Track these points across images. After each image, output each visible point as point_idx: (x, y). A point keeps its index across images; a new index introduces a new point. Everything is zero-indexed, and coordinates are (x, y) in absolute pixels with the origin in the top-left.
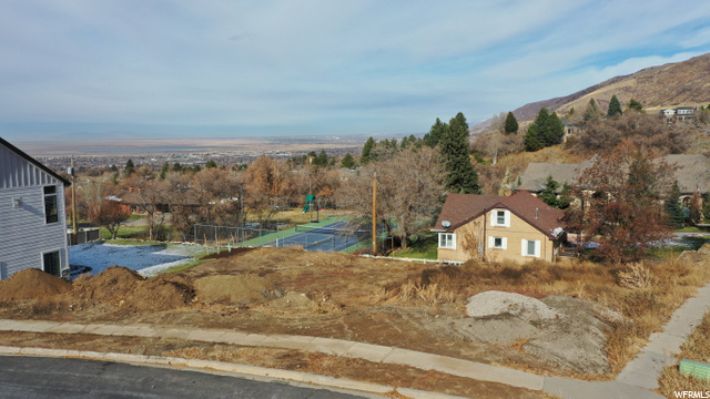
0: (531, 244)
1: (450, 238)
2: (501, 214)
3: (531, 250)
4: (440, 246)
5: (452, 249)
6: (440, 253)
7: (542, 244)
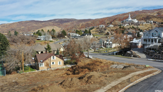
0: (60, 62)
1: (42, 64)
2: (53, 57)
3: (60, 63)
4: (40, 67)
5: (43, 67)
6: (40, 68)
7: (62, 62)
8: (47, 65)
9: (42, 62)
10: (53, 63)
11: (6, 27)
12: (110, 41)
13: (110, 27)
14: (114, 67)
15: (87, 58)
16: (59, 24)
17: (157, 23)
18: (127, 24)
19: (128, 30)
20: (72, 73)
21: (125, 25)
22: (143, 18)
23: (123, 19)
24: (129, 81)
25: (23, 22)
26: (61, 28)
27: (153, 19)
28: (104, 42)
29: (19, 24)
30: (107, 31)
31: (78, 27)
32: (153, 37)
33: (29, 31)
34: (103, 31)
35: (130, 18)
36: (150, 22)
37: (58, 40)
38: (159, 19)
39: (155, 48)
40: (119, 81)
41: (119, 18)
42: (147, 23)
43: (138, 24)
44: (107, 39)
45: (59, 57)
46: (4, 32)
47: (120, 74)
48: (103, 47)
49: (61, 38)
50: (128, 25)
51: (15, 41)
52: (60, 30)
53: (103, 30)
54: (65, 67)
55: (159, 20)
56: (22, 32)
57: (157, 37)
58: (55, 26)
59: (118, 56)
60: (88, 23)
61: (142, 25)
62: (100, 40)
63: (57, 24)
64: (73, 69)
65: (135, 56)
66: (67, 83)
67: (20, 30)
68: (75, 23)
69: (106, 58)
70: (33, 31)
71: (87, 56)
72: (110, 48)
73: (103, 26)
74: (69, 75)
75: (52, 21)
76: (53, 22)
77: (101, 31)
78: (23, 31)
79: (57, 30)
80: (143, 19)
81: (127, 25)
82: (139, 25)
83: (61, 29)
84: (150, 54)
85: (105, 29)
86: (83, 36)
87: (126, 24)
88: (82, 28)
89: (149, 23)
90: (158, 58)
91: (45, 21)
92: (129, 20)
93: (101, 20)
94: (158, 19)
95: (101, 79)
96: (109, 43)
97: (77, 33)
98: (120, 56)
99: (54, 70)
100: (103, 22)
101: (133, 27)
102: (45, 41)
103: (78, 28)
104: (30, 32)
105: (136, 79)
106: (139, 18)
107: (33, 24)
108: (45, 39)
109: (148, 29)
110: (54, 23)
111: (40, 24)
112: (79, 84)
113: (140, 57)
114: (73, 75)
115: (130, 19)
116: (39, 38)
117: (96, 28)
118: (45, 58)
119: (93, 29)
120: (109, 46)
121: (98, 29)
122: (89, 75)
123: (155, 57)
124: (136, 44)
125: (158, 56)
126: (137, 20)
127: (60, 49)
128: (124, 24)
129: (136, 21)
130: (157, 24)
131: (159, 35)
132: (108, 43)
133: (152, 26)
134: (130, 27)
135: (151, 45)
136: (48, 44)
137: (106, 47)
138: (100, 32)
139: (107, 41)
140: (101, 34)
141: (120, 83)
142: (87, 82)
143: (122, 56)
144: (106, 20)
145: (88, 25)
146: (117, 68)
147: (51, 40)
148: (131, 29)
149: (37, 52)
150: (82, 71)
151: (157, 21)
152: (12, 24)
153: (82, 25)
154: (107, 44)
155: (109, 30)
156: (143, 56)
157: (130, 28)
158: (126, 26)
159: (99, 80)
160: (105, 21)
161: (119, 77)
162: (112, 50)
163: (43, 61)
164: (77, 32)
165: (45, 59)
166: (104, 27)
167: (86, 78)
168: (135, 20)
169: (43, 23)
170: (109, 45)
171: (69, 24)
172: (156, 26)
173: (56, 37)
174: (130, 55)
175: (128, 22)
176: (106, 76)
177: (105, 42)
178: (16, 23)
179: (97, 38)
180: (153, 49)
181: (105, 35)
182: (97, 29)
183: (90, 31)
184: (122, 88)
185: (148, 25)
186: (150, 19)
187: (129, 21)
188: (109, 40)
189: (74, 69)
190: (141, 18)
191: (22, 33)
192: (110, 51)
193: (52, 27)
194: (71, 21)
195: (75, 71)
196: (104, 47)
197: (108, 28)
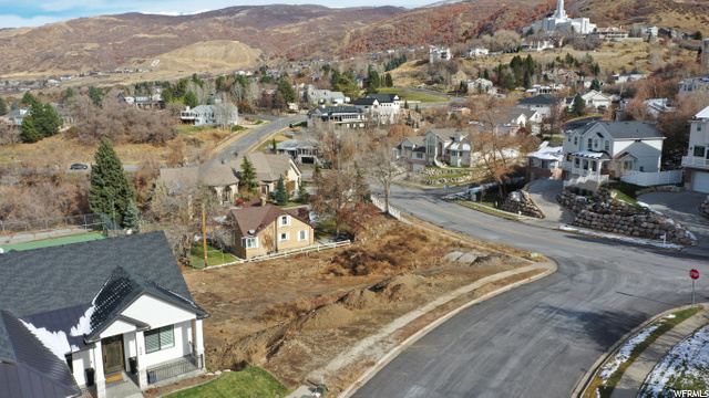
0: (303, 234)
1: (253, 240)
2: (285, 218)
3: (303, 237)
4: (247, 248)
5: (256, 248)
6: (248, 252)
7: (309, 231)
8: (269, 242)
9: (254, 235)
10: (284, 236)
11: (14, 44)
12: (465, 141)
13: (475, 58)
14: (454, 259)
15: (383, 218)
16: (251, 28)
17: (674, 35)
18: (545, 43)
19: (549, 73)
20: (347, 270)
21: (539, 49)
22: (619, 10)
23: (534, 13)
24: (472, 295)
25: (91, 24)
26: (258, 52)
27: (662, 15)
28: (441, 145)
29: (71, 30)
30: (460, 77)
31: (334, 48)
32: (591, 150)
33: (119, 63)
34: (442, 79)
35: (562, 11)
36: (644, 30)
37: (265, 122)
38: (687, 15)
39: (589, 188)
40: (454, 295)
41: (517, 7)
42: (630, 36)
43: (591, 43)
44: (452, 132)
45: (297, 213)
46: (9, 67)
47: (461, 279)
48: (438, 163)
49: (275, 111)
50: (552, 46)
51: (99, 131)
52: (258, 60)
53: (443, 73)
54: (318, 246)
55: (688, 18)
56: (90, 69)
57: (600, 155)
58: (234, 38)
59: (481, 205)
60: (382, 30)
61: (611, 46)
62: (428, 137)
63: (242, 29)
64: (348, 258)
65: (530, 213)
66: (354, 300)
67: (79, 56)
68: (322, 28)
69: (441, 216)
70: (140, 62)
71: (383, 208)
72: (463, 166)
73: (444, 55)
74: (342, 275)
75: (219, 18)
76: (224, 22)
77: (436, 77)
78: (95, 66)
79: (245, 60)
80: (621, 15)
81: (544, 47)
82: (597, 46)
83: (261, 56)
84: (574, 207)
85: (452, 69)
86: (362, 107)
87: (542, 41)
88: (352, 50)
89: (641, 39)
90: (588, 223)
91: (189, 17)
92: (557, 21)
93: (436, 16)
94: (683, 17)
95: (419, 291)
96: (460, 147)
97: (335, 89)
98: (488, 207)
99: (291, 257)
100: (445, 26)
101: (570, 59)
102: (215, 127)
103: (337, 50)
104: (124, 66)
105: (487, 292)
106: (601, 10)
107: (135, 29)
108: (214, 121)
109: (631, 64)
110: (229, 25)
111: (166, 31)
112: (376, 301)
113: (544, 217)
114: (352, 278)
115: (562, 18)
116: (188, 115)
117: (414, 62)
118: (260, 222)
119: (401, 63)
120: (459, 161)
121: (424, 66)
122: (393, 284)
123: (581, 221)
124: (545, 162)
125: (588, 218)
126: (592, 22)
127: (286, 173)
128: (535, 40)
129: (585, 26)
130: (674, 41)
131: (607, 148)
132: (455, 147)
133: (651, 52)
134: (558, 59)
135: (581, 180)
136: (245, 160)
137: (448, 164)
138: (430, 78)
139: (453, 139)
140: (436, 89)
141: (453, 300)
142: (391, 297)
143: (495, 207)
144: (461, 15)
145: (379, 39)
146: (460, 260)
147: (236, 123)
148: (562, 66)
149: (212, 189)
150: (375, 267)
151: (679, 23)
152: (41, 29)
153: (353, 38)
154: (454, 152)
155: (467, 73)
156: (554, 211)
157: (557, 63)
158: (541, 51)
159: (413, 294)
160: (454, 19)
161: (454, 288)
162: (469, 178)
163: (257, 231)
164: (337, 83)
165: (262, 226)
166: (449, 57)
167: (388, 289)
168: (581, 22)
169: (181, 27)
170: (461, 155)
171: (293, 29)
172: (666, 50)
173: (252, 106)
174: (516, 207)
175: (551, 33)
176: (430, 285)
177: (446, 145)
178: (59, 26)
179: (417, 110)
180: (584, 193)
181: (450, 93)
182: (418, 64)
183: (388, 77)
184: (454, 308)
185: (635, 49)
186: (649, 16)
187: (559, 27)
188: (461, 139)
189: (353, 260)
190: (613, 12)
191: (91, 74)
192: (461, 180)
193: (223, 44)
194: (303, 15)
195: (355, 266)
196: (442, 161)
197: (465, 62)
